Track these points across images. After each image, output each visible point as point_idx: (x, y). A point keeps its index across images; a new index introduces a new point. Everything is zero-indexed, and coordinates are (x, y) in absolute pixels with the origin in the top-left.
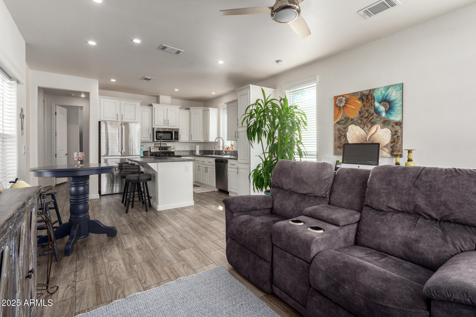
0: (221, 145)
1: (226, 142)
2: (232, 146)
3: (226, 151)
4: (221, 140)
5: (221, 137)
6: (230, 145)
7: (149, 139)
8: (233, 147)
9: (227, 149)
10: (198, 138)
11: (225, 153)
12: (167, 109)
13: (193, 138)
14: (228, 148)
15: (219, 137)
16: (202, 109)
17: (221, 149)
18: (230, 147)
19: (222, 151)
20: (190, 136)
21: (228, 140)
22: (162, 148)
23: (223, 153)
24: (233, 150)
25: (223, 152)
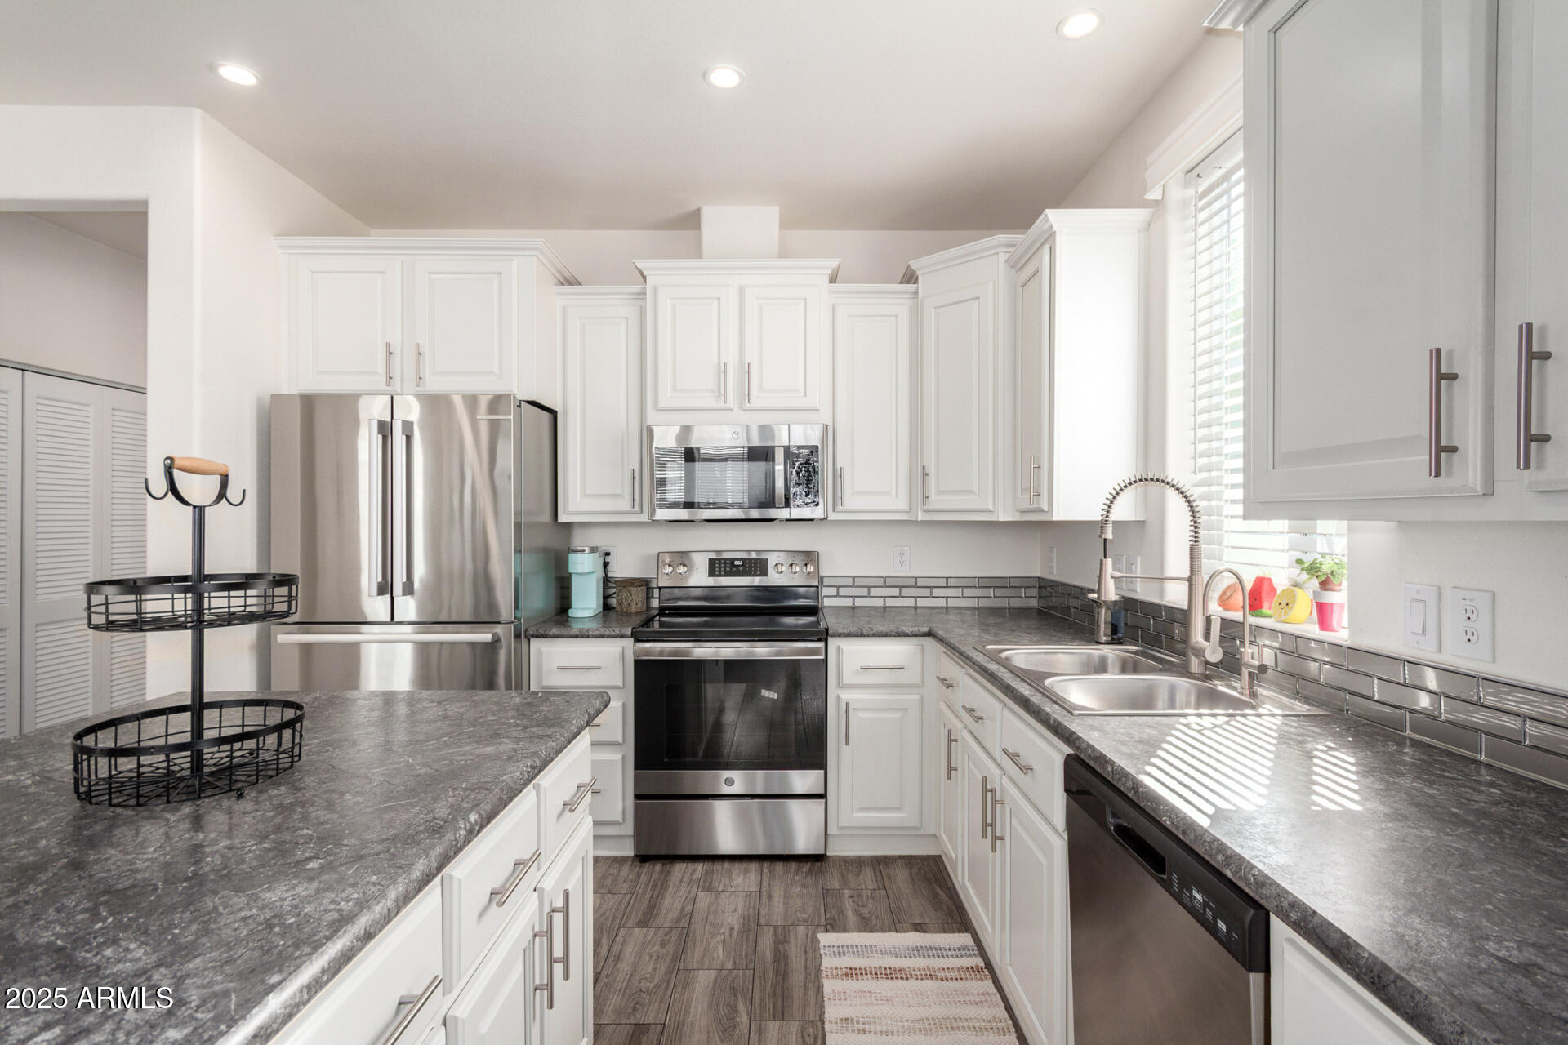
0: (1176, 562)
1: (1229, 525)
2: (1325, 585)
3: (1231, 632)
4: (1176, 508)
5: (1172, 475)
6: (1285, 559)
7: (625, 505)
8: (1330, 597)
9: (1238, 599)
10: (975, 488)
11: (1214, 654)
12: (741, 290)
13: (940, 492)
14: (1258, 596)
15: (1150, 480)
16: (1002, 257)
17: (1175, 595)
18: (1281, 582)
19: (1182, 617)
20: (919, 477)
21: (1258, 506)
22: (733, 565)
23: (1199, 653)
24: (1341, 634)
25: (1197, 636)
